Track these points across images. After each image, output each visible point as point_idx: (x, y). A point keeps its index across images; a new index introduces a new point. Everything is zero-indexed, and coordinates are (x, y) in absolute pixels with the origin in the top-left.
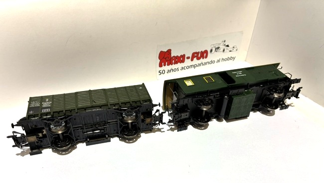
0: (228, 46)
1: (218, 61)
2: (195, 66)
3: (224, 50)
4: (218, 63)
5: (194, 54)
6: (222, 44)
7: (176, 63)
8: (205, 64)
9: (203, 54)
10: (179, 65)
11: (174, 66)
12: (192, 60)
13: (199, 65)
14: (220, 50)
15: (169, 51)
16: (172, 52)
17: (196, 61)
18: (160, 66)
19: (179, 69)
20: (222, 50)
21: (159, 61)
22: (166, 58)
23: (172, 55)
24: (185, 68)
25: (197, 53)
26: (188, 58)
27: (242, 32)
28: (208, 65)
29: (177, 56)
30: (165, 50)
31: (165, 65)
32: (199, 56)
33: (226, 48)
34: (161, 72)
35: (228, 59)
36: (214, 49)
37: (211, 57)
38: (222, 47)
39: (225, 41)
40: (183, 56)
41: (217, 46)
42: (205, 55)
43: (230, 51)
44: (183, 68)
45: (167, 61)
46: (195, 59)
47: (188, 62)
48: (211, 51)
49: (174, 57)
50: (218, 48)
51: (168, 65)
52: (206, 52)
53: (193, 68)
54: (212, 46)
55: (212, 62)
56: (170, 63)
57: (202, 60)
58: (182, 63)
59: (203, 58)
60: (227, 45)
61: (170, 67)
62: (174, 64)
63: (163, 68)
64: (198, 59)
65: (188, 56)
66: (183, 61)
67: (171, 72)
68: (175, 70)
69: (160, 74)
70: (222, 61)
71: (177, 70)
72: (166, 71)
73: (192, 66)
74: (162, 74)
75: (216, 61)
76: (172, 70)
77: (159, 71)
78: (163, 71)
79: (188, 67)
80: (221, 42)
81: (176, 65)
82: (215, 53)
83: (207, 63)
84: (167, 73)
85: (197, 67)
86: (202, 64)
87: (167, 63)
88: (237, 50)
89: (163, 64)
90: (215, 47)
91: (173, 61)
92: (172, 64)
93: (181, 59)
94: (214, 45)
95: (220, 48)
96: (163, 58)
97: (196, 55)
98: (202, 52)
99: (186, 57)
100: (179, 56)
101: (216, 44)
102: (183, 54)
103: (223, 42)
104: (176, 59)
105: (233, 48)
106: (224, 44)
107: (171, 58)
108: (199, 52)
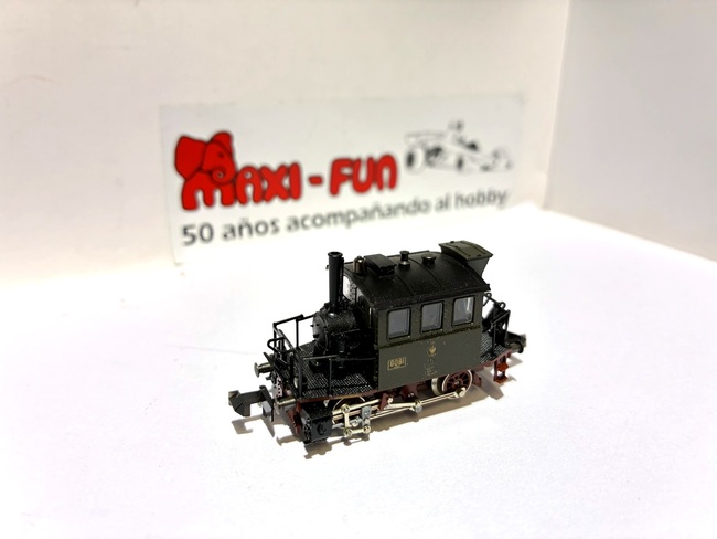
0: (473, 146)
2: (347, 218)
3: (460, 164)
4: (445, 214)
5: (338, 165)
6: (449, 137)
7: (262, 196)
8: (392, 211)
9: (378, 172)
10: (278, 209)
11: (254, 212)
12: (334, 190)
13: (367, 215)
14: (447, 162)
15: (223, 142)
16: (236, 145)
17: (349, 199)
18: (189, 203)
19: (282, 225)
20: (452, 160)
21: (177, 182)
22: (210, 170)
23: (240, 161)
24: (308, 222)
25: (355, 164)
26: (316, 180)
27: (520, 98)
29: (265, 169)
31: (209, 202)
32: (363, 175)
33: (467, 153)
34: (195, 231)
35: (479, 199)
36: (420, 155)
37: (412, 184)
38: (453, 151)
39: (459, 126)
40: (293, 171)
41: (431, 144)
43: (486, 168)
44: (296, 224)
45: (219, 185)
46: (346, 188)
47: (315, 200)
48: (410, 160)
49: (249, 168)
50: (437, 151)
51: (226, 202)
52: (389, 161)
53: (341, 227)
54: (412, 140)
55: (418, 207)
56: (233, 196)
57: (374, 197)
59: (381, 187)
61: (236, 214)
62: (256, 201)
63: (202, 215)
64: (361, 188)
65: (315, 172)
66: (294, 193)
67: (241, 233)
68: (261, 228)
69: (188, 239)
70: (456, 204)
71: (271, 228)
72: (218, 232)
73: (335, 216)
74: (198, 241)
75: (434, 203)
76: (249, 227)
77: (185, 231)
78: (206, 233)
79: (318, 221)
80: (444, 127)
81: (263, 206)
82: (428, 170)
83: (396, 208)
84: (225, 236)
85: (358, 222)
86: (379, 210)
87: (217, 195)
88: (508, 166)
89: (200, 196)
90: (423, 145)
91: (249, 190)
92: (244, 201)
93: (286, 182)
94: (417, 135)
95: (440, 154)
96: (199, 169)
97: (347, 171)
98: (370, 161)
99: (306, 173)
100: (274, 166)
101: (428, 133)
102: (288, 162)
103: (451, 127)
104: (262, 179)
105: (493, 158)
106: (455, 136)
107: (237, 173)
108: (358, 161)
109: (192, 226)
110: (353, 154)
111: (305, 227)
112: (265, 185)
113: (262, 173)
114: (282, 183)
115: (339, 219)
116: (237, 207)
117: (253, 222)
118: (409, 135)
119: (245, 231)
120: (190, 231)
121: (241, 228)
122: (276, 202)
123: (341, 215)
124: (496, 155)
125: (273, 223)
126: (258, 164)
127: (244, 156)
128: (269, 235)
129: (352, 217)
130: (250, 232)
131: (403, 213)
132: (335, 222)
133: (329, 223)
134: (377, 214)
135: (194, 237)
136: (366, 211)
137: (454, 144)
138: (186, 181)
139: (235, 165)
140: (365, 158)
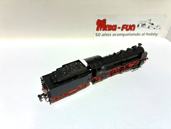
0: (153, 24)
1: (143, 35)
2: (123, 35)
3: (149, 27)
5: (124, 26)
6: (148, 22)
7: (109, 30)
8: (132, 35)
9: (132, 27)
10: (112, 32)
11: (107, 32)
12: (122, 30)
14: (146, 27)
15: (105, 20)
16: (107, 21)
17: (125, 31)
18: (97, 30)
19: (112, 35)
20: (147, 26)
22: (102, 25)
23: (107, 24)
24: (116, 35)
25: (127, 26)
26: (119, 28)
27: (166, 16)
28: (134, 36)
30: (102, 19)
31: (101, 30)
32: (128, 28)
33: (151, 25)
34: (98, 34)
35: (152, 34)
36: (140, 25)
37: (137, 30)
39: (150, 20)
40: (115, 26)
41: (143, 23)
42: (133, 28)
43: (154, 29)
44: (114, 35)
45: (103, 27)
46: (124, 30)
47: (118, 31)
48: (138, 26)
50: (144, 24)
51: (103, 30)
52: (134, 26)
54: (139, 22)
55: (138, 34)
56: (105, 29)
57: (129, 32)
58: (114, 31)
59: (131, 30)
61: (105, 32)
63: (99, 32)
64: (127, 30)
65: (119, 26)
66: (115, 30)
67: (104, 35)
68: (108, 35)
69: (96, 35)
70: (146, 35)
71: (110, 35)
72: (101, 35)
73: (121, 34)
74: (98, 36)
75: (141, 34)
76: (106, 34)
77: (96, 34)
78: (99, 34)
79: (118, 35)
80: (147, 20)
81: (109, 31)
82: (142, 28)
83: (134, 34)
84: (102, 36)
85: (125, 36)
86: (130, 34)
87: (102, 29)
88: (160, 29)
89: (99, 29)
90: (142, 23)
91: (107, 28)
92: (106, 30)
93: (114, 28)
94: (141, 21)
95: (145, 25)
96: (100, 25)
97: (125, 27)
98: (130, 25)
99: (117, 27)
100: (112, 25)
101: (143, 21)
102: (115, 25)
103: (148, 20)
104: (110, 27)
105: (157, 27)
106: (149, 22)
107: (106, 26)
108: (128, 25)
109: (97, 33)
110: (127, 24)
111: (115, 36)
112: (110, 28)
113: (110, 26)
114: (113, 28)
115: (122, 35)
116: (105, 31)
117: (107, 34)
119: (105, 35)
120: (97, 34)
121: (105, 34)
122: (111, 31)
123: (122, 34)
124: (157, 26)
125: (110, 34)
126: (110, 25)
127: (108, 23)
128: (109, 36)
129: (124, 35)
130: (106, 35)
131: (135, 35)
132: (121, 35)
133: (120, 35)
134: (129, 35)
135: (97, 35)
136: (127, 34)
137: (149, 23)
138: (98, 26)
139: (106, 24)
140: (129, 25)
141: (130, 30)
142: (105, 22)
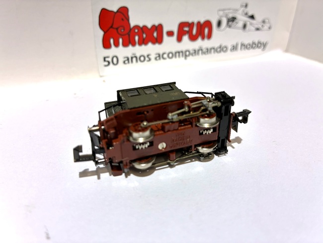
0: (252, 17)
1: (234, 48)
2: (185, 54)
3: (245, 26)
4: (235, 53)
5: (182, 25)
6: (240, 11)
7: (143, 42)
8: (208, 51)
9: (202, 30)
10: (151, 49)
11: (139, 50)
12: (179, 39)
13: (195, 52)
14: (238, 25)
15: (124, 11)
16: (130, 14)
17: (187, 44)
18: (106, 45)
19: (153, 57)
20: (241, 24)
21: (101, 33)
23: (133, 23)
24: (165, 56)
25: (191, 25)
26: (170, 34)
28: (213, 56)
29: (145, 27)
30: (115, 9)
31: (117, 45)
32: (195, 32)
33: (249, 21)
34: (110, 59)
35: (253, 45)
36: (224, 21)
37: (219, 37)
38: (242, 19)
39: (246, 6)
40: (159, 28)
41: (231, 16)
42: (206, 31)
43: (258, 29)
44: (159, 56)
45: (122, 36)
46: (186, 38)
47: (169, 44)
48: (219, 24)
49: (137, 27)
50: (233, 19)
51: (125, 45)
52: (208, 24)
53: (182, 59)
54: (221, 13)
55: (222, 49)
56: (129, 41)
57: (199, 43)
58: (157, 45)
59: (203, 38)
60: (250, 14)
61: (130, 51)
62: (140, 44)
63: (113, 51)
64: (193, 38)
65: (170, 29)
66: (159, 40)
67: (132, 61)
68: (142, 59)
69: (106, 63)
70: (241, 49)
71: (147, 59)
72: (121, 60)
73: (179, 52)
74: (111, 64)
75: (230, 47)
76: (136, 57)
77: (105, 58)
78: (115, 60)
79: (171, 55)
80: (238, 6)
81: (143, 46)
82: (228, 29)
83: (211, 49)
84: (124, 62)
85: (191, 56)
86: (202, 50)
87: (121, 41)
88: (270, 28)
89: (112, 41)
91: (137, 38)
92: (134, 45)
93: (155, 34)
94: (223, 10)
95: (236, 21)
97: (186, 29)
98: (199, 23)
99: (165, 30)
100: (149, 26)
101: (229, 9)
102: (157, 24)
103: (242, 6)
104: (143, 32)
105: (262, 24)
106: (243, 11)
107: (130, 30)
108: (193, 23)
109: (108, 57)
110: (190, 21)
111: (164, 58)
112: (144, 36)
113: (143, 29)
114: (153, 35)
115: (181, 54)
116: (130, 47)
117: (138, 56)
118: (220, 10)
119: (134, 59)
120: (107, 59)
121: (132, 58)
122: (150, 45)
123: (182, 52)
124: (264, 22)
125: (148, 56)
126: (141, 25)
128: (146, 62)
129: (188, 53)
130: (137, 60)
131: (214, 52)
132: (179, 56)
133: (176, 56)
134: (200, 52)
135: (109, 62)
136: (195, 51)
137: (242, 15)
138: (105, 33)
139: (129, 24)
140: (196, 22)
141: (200, 39)
142: (127, 19)
